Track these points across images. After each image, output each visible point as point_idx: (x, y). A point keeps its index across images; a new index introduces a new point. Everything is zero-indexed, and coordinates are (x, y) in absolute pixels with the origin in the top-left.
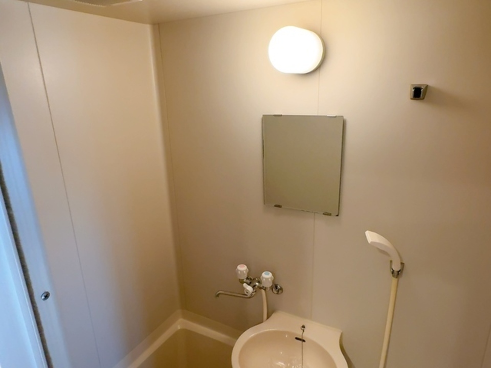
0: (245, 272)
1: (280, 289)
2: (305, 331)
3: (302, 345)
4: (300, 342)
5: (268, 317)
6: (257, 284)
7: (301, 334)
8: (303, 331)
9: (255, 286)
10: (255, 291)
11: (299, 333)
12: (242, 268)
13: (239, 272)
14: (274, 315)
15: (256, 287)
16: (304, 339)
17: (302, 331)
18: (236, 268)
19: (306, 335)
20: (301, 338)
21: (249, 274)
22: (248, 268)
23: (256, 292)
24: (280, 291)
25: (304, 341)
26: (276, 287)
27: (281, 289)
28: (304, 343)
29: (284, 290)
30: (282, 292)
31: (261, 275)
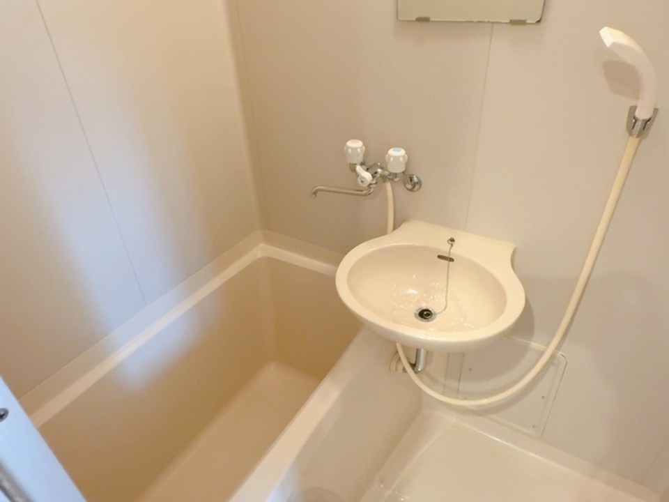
0: (359, 150)
1: (417, 183)
2: (454, 245)
3: (449, 265)
4: (445, 262)
5: (395, 228)
6: (379, 170)
7: (448, 251)
8: (452, 245)
9: (376, 173)
10: (374, 182)
11: (445, 248)
12: (355, 145)
13: (350, 150)
14: (403, 226)
15: (378, 175)
16: (451, 257)
17: (450, 246)
18: (345, 144)
19: (456, 251)
20: (447, 255)
21: (366, 154)
22: (364, 144)
23: (376, 183)
24: (417, 187)
25: (452, 260)
26: (411, 179)
27: (419, 183)
28: (451, 263)
29: (423, 185)
30: (420, 188)
31: (386, 153)
